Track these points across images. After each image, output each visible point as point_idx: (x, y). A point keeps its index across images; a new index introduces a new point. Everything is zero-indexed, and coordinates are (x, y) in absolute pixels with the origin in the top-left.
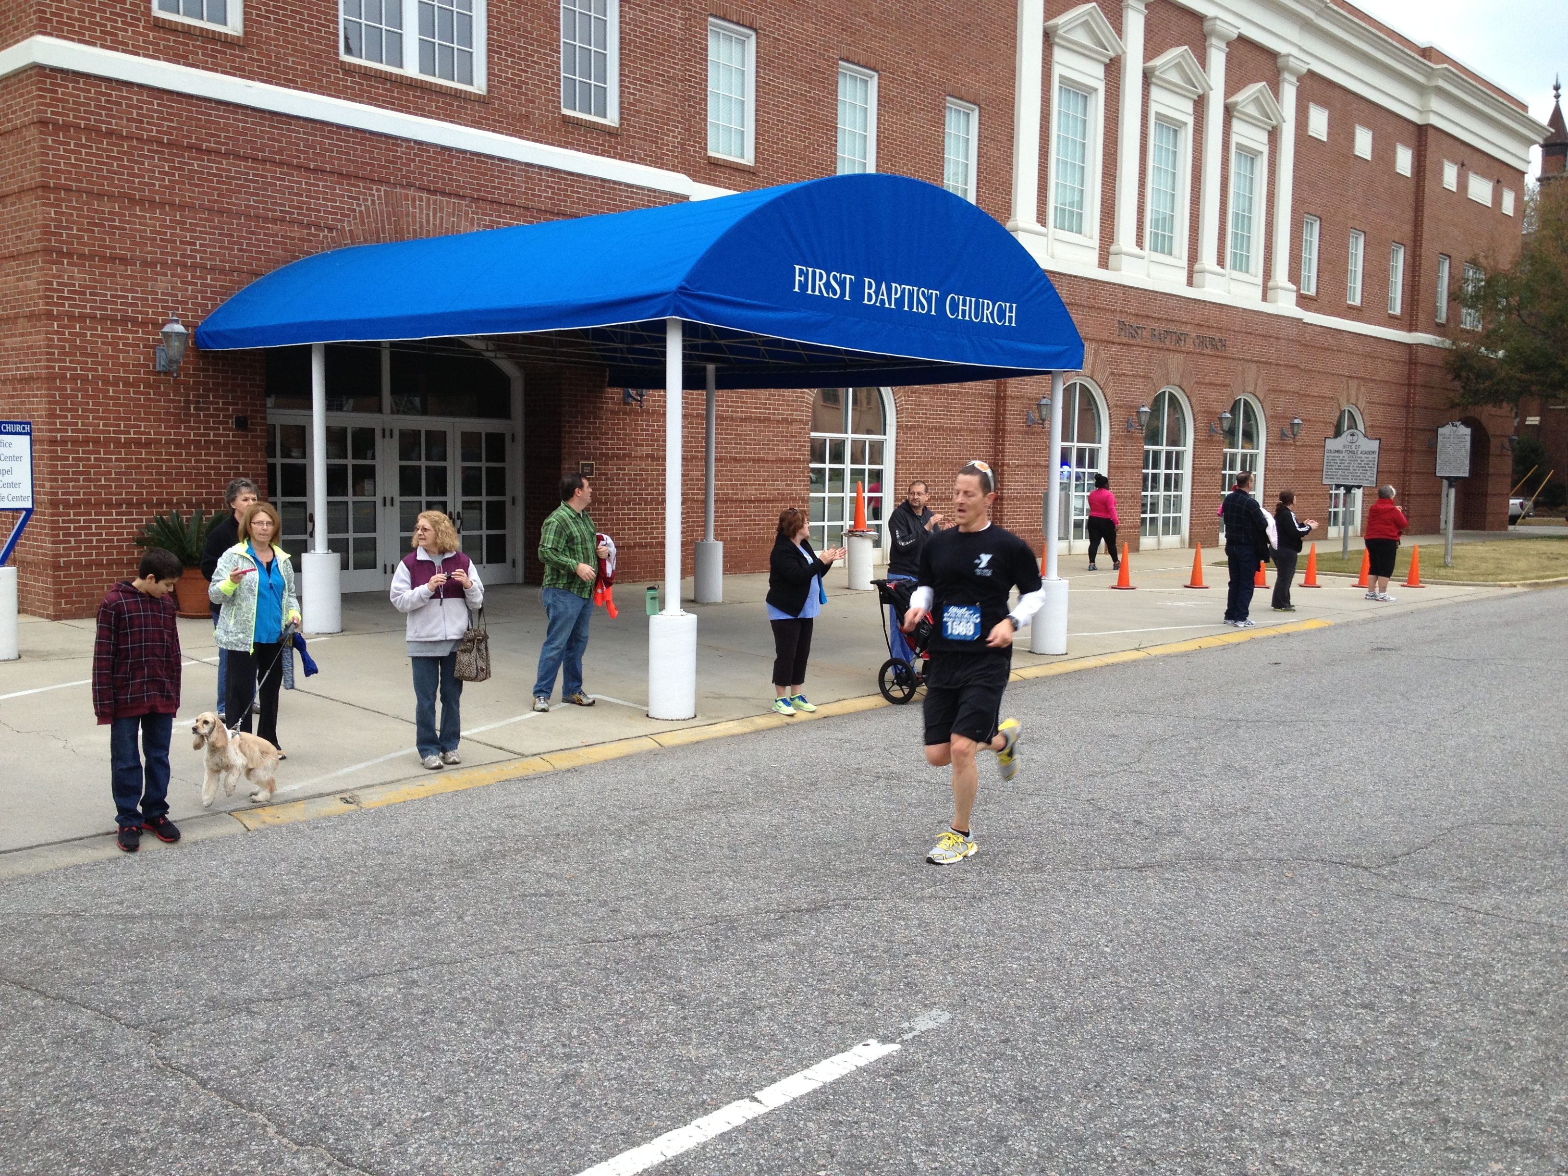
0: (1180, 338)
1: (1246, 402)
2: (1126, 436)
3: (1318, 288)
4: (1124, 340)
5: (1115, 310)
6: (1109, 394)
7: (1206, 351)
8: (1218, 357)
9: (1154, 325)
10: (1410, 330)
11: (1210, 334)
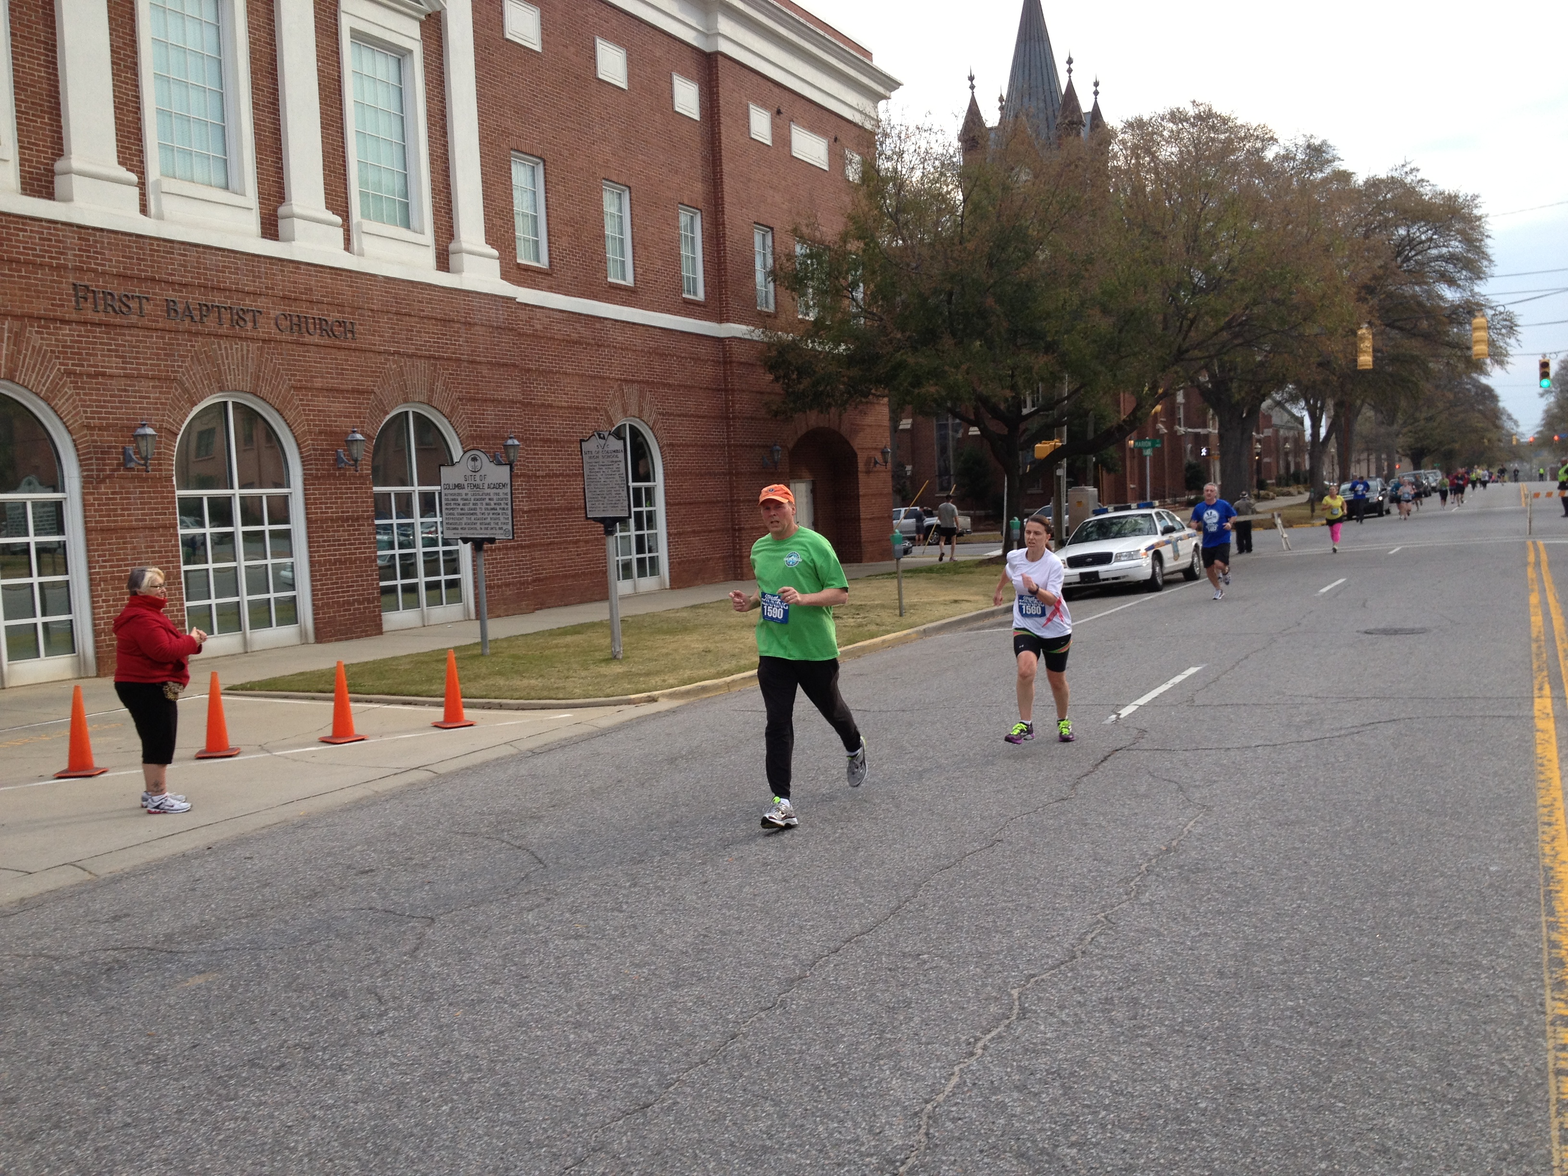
0: (239, 318)
1: (418, 417)
2: (121, 477)
3: (550, 258)
4: (91, 315)
5: (59, 267)
6: (64, 409)
7: (307, 339)
8: (339, 348)
9: (171, 294)
10: (721, 321)
11: (315, 312)
